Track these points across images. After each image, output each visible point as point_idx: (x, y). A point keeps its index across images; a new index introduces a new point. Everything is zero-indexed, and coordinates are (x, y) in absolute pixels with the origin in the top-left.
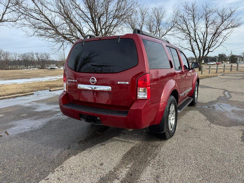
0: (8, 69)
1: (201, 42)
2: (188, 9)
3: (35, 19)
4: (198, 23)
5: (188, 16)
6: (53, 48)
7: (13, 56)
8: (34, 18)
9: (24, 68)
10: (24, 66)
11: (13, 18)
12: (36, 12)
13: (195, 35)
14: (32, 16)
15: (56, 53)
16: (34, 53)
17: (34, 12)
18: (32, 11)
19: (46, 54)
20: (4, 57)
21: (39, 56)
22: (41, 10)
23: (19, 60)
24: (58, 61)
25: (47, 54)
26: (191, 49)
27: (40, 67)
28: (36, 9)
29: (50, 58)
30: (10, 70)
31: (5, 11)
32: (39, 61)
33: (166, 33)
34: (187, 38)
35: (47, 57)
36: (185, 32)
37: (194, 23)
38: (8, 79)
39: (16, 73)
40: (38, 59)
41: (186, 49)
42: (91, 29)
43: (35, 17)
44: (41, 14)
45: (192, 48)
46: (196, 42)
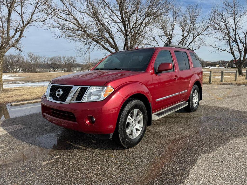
0: (38, 72)
1: (242, 42)
2: (227, 5)
3: (64, 20)
4: (239, 21)
5: (228, 13)
6: (81, 51)
7: (43, 59)
8: (62, 19)
9: (52, 71)
10: (52, 69)
11: (42, 18)
12: (64, 13)
13: (235, 35)
14: (60, 16)
15: (83, 55)
16: (62, 57)
17: (63, 12)
18: (61, 12)
19: (72, 58)
20: (35, 60)
21: (66, 60)
22: (69, 10)
23: (48, 63)
24: (83, 64)
25: (74, 58)
26: (230, 51)
27: (67, 70)
28: (65, 9)
29: (76, 61)
30: (39, 72)
31: (34, 10)
32: (66, 64)
33: (201, 33)
34: (226, 38)
35: (74, 61)
36: (222, 32)
37: (234, 21)
38: (36, 81)
39: (44, 75)
40: (65, 63)
41: (224, 50)
42: (120, 30)
43: (64, 18)
44: (70, 14)
45: (231, 49)
46: (237, 42)
